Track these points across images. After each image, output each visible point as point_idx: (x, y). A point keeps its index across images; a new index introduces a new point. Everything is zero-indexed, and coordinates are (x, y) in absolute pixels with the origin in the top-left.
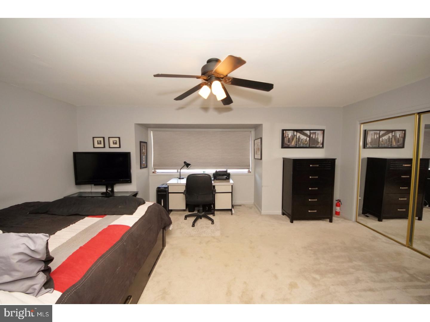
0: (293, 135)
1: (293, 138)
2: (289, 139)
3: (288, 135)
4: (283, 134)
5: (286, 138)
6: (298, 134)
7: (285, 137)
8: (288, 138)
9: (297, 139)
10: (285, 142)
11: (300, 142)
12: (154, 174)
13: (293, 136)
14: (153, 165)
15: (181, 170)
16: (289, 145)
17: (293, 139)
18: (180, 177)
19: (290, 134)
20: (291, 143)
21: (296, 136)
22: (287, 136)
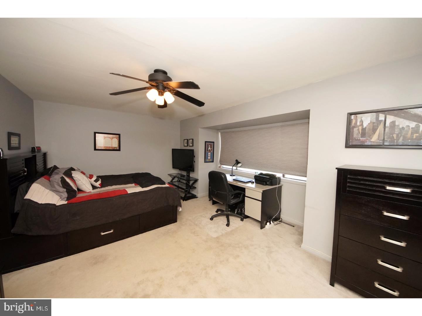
0: (375, 121)
1: (373, 126)
2: (364, 130)
3: (362, 122)
4: (349, 122)
5: (355, 130)
6: (390, 119)
7: (354, 127)
8: (360, 128)
9: (387, 129)
10: (353, 135)
11: (395, 136)
12: (219, 168)
13: (374, 123)
14: (220, 160)
15: (233, 167)
16: (363, 142)
17: (374, 130)
18: (232, 174)
19: (367, 120)
20: (370, 137)
21: (382, 125)
22: (358, 124)
